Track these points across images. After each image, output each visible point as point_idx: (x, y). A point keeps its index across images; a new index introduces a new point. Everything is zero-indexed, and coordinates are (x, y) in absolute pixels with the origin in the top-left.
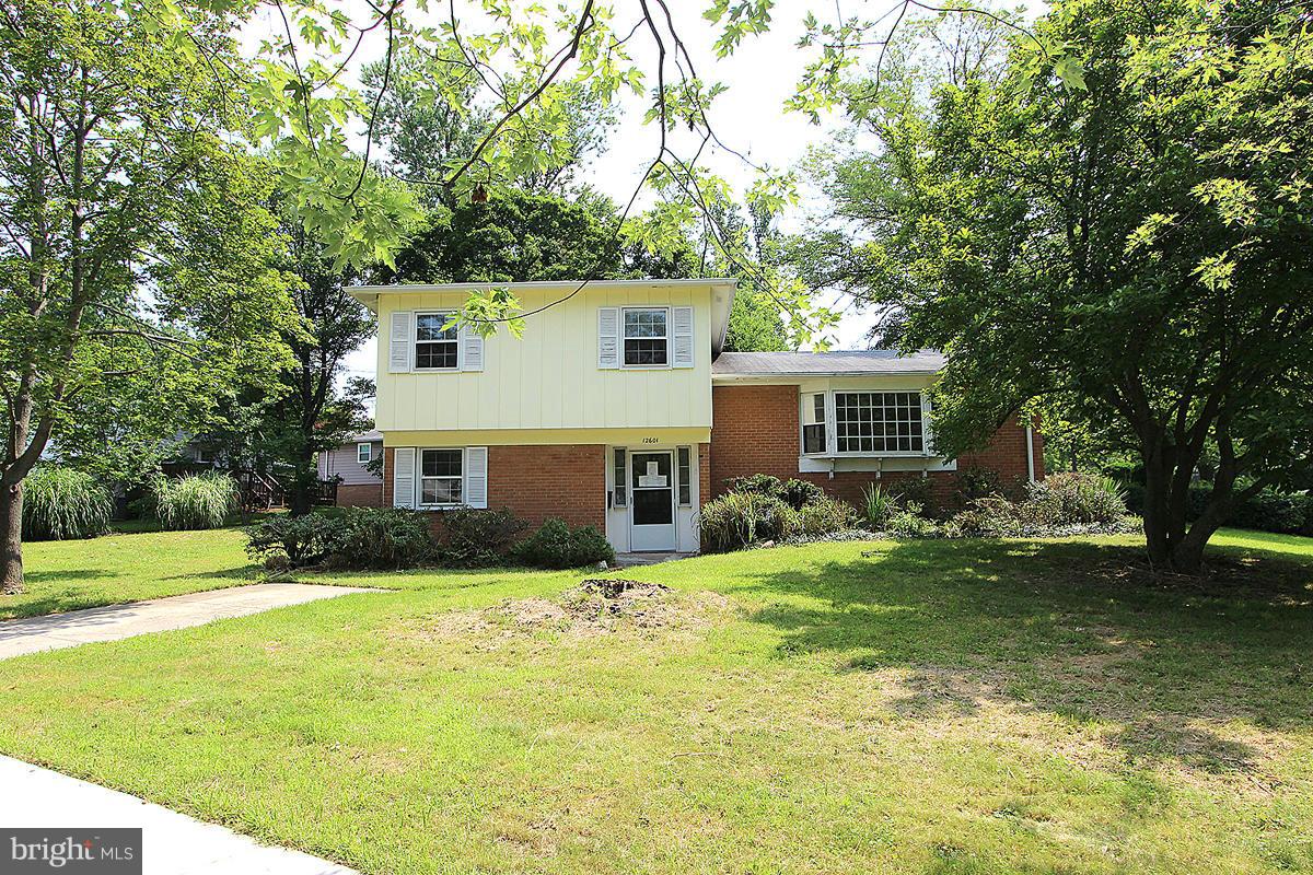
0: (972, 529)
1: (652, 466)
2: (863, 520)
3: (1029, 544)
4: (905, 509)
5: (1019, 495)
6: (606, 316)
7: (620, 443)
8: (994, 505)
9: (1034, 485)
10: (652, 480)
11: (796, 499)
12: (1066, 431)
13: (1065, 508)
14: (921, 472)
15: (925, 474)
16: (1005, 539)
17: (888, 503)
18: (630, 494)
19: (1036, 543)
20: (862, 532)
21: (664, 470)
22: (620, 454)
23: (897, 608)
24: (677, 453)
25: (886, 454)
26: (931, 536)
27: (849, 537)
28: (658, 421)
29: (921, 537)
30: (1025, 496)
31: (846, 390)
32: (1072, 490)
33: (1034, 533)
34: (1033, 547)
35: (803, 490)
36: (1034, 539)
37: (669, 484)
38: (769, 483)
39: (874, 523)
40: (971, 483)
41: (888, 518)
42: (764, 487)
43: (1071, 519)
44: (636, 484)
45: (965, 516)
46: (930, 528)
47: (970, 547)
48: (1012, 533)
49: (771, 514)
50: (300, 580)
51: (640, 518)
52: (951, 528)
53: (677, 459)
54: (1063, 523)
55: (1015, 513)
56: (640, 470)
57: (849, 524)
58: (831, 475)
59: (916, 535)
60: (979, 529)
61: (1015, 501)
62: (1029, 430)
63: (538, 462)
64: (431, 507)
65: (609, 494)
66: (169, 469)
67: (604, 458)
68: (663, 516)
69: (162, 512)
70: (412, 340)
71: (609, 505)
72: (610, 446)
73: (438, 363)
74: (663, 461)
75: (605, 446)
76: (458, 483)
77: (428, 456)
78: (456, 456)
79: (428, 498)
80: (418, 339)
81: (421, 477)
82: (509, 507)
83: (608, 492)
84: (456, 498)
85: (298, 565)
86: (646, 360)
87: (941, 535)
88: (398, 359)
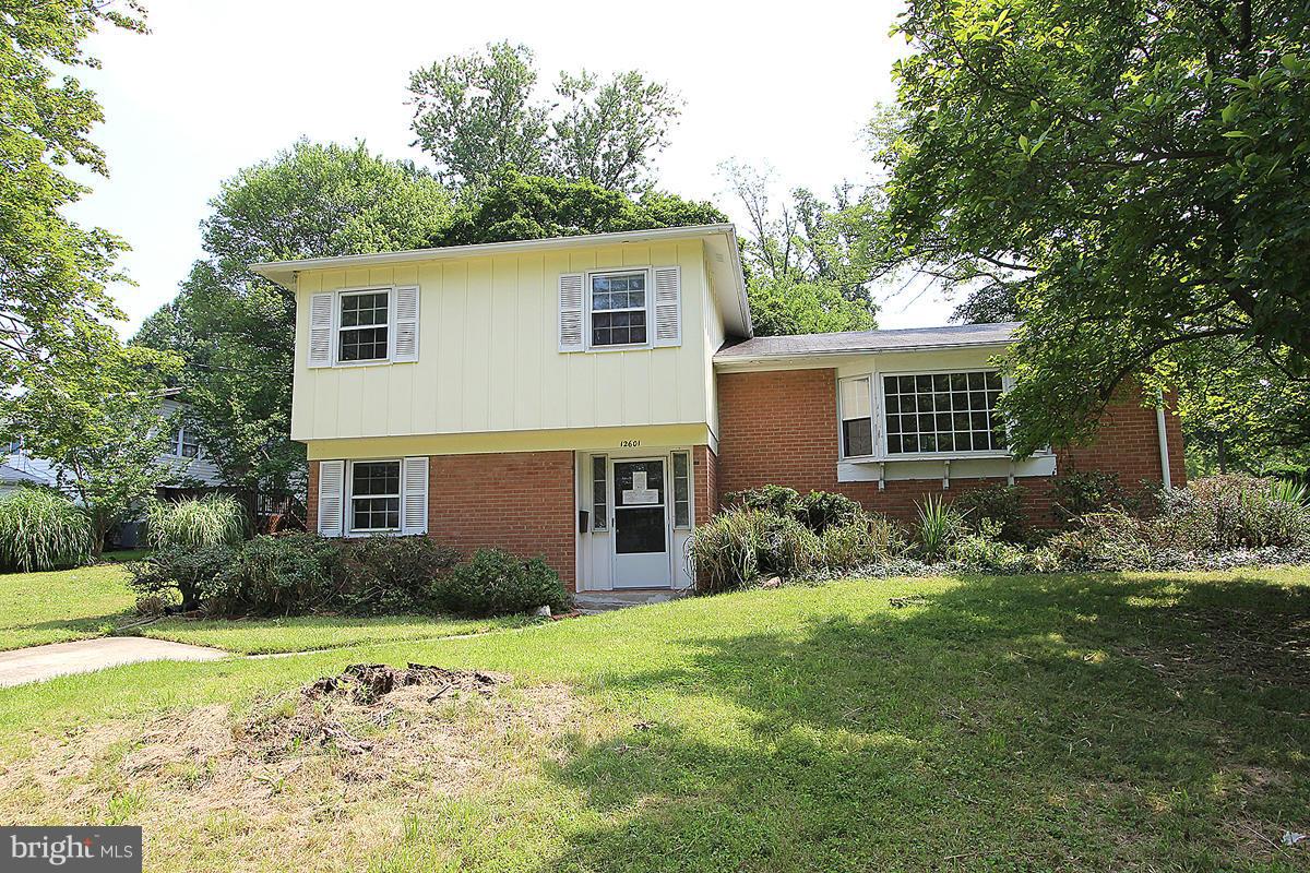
0: (1076, 559)
1: (640, 477)
2: (914, 546)
3: (1164, 583)
4: (976, 531)
5: (1147, 507)
6: (568, 285)
7: (599, 447)
8: (1111, 524)
9: (1169, 492)
10: (640, 495)
11: (817, 519)
12: (1219, 412)
13: (1221, 527)
14: (1006, 479)
15: (1011, 481)
16: (1129, 575)
17: (954, 522)
18: (611, 514)
19: (1176, 581)
20: (913, 564)
21: (655, 483)
22: (599, 463)
23: (883, 738)
24: (671, 460)
25: (955, 455)
26: (1012, 570)
27: (890, 573)
29: (997, 571)
30: (1157, 509)
31: (898, 371)
32: (1229, 499)
33: (1173, 563)
34: (1171, 589)
35: (831, 506)
36: (1172, 574)
37: (661, 501)
38: (784, 497)
39: (930, 551)
40: (1077, 491)
41: (952, 543)
42: (779, 503)
43: (1230, 541)
44: (619, 501)
45: (1065, 539)
46: (1012, 556)
47: (1069, 590)
48: (1140, 565)
49: (780, 539)
50: (149, 633)
51: (624, 545)
52: (1044, 557)
53: (671, 467)
54: (1215, 548)
55: (1143, 536)
56: (623, 484)
57: (894, 552)
58: (881, 485)
59: (988, 566)
60: (1086, 559)
61: (1141, 517)
62: (1161, 412)
63: (490, 475)
64: (365, 533)
65: (583, 515)
66: (169, 494)
67: (574, 468)
68: (654, 542)
69: (153, 541)
70: (335, 326)
71: (583, 529)
72: (581, 453)
73: (367, 354)
74: (654, 469)
75: (574, 451)
76: (394, 504)
77: (361, 470)
78: (393, 468)
79: (360, 522)
80: (343, 325)
81: (350, 497)
82: (455, 533)
83: (580, 512)
84: (394, 523)
85: (180, 609)
86: (621, 338)
87: (1027, 567)
88: (318, 351)
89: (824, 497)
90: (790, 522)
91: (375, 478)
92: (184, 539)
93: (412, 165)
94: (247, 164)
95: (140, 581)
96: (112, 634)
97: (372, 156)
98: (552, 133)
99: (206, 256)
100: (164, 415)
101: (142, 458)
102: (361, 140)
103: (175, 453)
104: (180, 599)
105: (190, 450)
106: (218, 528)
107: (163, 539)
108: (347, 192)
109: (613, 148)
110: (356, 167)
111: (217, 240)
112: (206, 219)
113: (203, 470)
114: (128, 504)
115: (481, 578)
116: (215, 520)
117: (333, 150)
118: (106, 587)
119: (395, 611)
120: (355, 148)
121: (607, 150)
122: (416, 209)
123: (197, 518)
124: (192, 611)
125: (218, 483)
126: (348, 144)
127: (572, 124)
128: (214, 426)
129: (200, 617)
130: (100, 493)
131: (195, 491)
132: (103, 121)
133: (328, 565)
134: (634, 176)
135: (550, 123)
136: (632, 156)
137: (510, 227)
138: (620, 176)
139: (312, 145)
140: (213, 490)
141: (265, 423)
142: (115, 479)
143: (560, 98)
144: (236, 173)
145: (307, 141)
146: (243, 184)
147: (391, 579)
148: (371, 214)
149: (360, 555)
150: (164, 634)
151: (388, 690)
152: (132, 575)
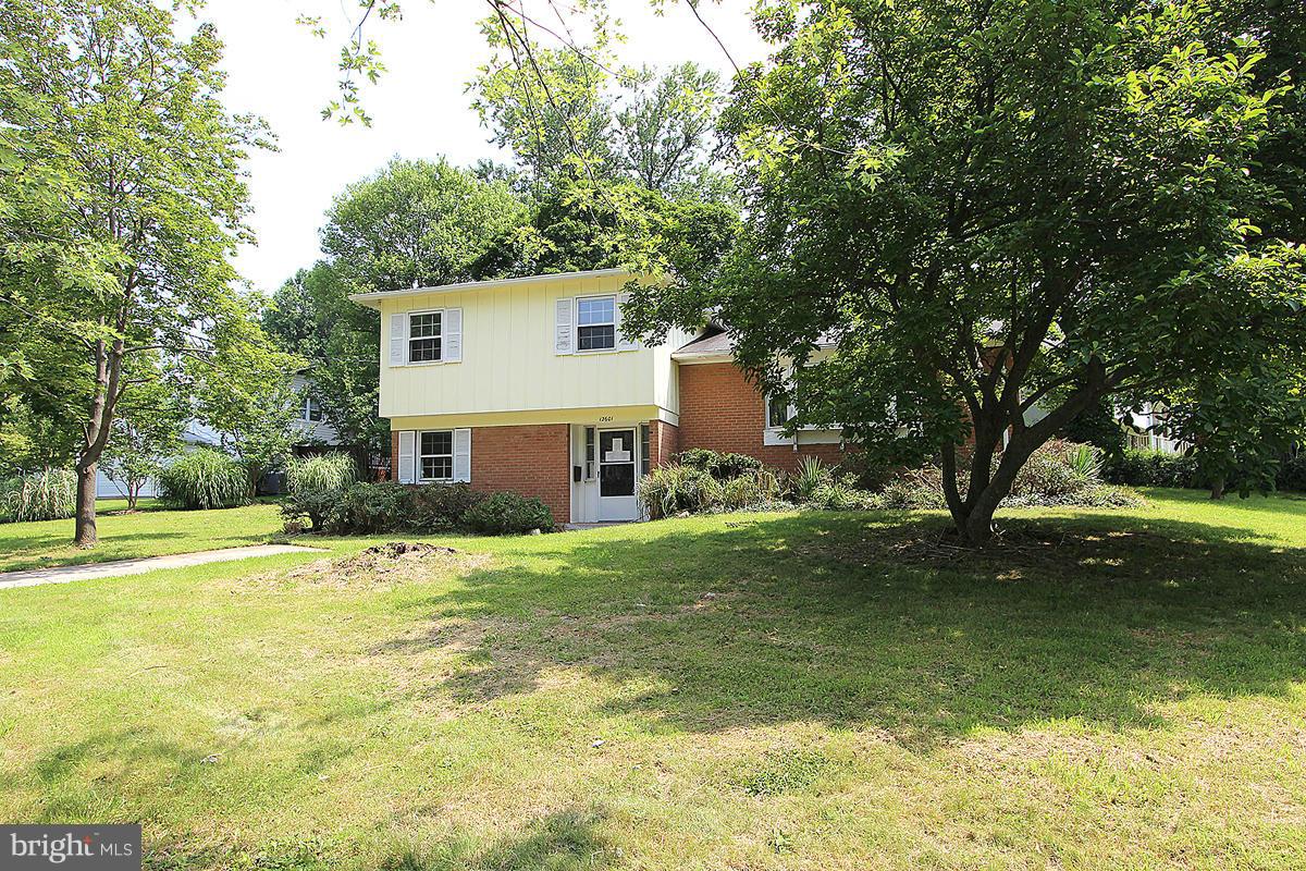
0: (899, 502)
1: (617, 443)
6: (562, 307)
7: (590, 422)
10: (618, 455)
11: (729, 473)
18: (597, 469)
21: (628, 446)
22: (590, 431)
24: (639, 430)
28: (606, 401)
35: (737, 464)
37: (632, 459)
38: (706, 457)
39: (804, 496)
42: (701, 463)
44: (603, 457)
50: (293, 542)
51: (607, 490)
52: (881, 500)
53: (639, 436)
56: (606, 446)
58: (795, 448)
63: (512, 441)
64: (428, 481)
65: (578, 470)
66: (301, 451)
67: (569, 436)
68: (627, 489)
69: (291, 488)
70: (406, 338)
71: (577, 478)
72: (576, 426)
73: (428, 357)
74: (627, 438)
75: (569, 425)
76: (449, 461)
77: (426, 437)
78: (447, 437)
79: (427, 473)
80: (412, 336)
81: (420, 456)
82: (489, 482)
83: (575, 468)
84: (449, 474)
85: (310, 530)
86: (598, 345)
87: (858, 506)
88: (395, 354)
89: (732, 458)
90: (706, 475)
91: (436, 443)
92: (310, 484)
93: (491, 163)
94: (354, 180)
95: (286, 512)
96: (271, 543)
97: (452, 166)
98: (616, 124)
99: (323, 257)
100: (296, 388)
101: (281, 424)
102: (442, 155)
103: (304, 418)
104: (311, 525)
105: (316, 417)
106: (337, 478)
107: (297, 484)
108: (431, 202)
109: (672, 133)
110: (440, 179)
111: (332, 243)
112: (324, 228)
113: (325, 433)
114: (272, 460)
115: (494, 510)
116: (334, 472)
117: (419, 165)
118: (262, 519)
119: (442, 531)
120: (437, 162)
121: (666, 136)
122: (487, 212)
123: (322, 471)
124: (317, 531)
125: (336, 443)
126: (432, 160)
127: (633, 114)
128: (332, 398)
129: (323, 534)
130: (253, 451)
131: (320, 449)
132: (252, 241)
133: (403, 502)
134: (691, 159)
135: (613, 115)
136: (689, 142)
137: (561, 228)
138: (679, 158)
139: (402, 162)
140: (332, 448)
141: (370, 395)
142: (263, 440)
143: (624, 91)
144: (344, 189)
145: (397, 156)
146: (350, 198)
147: (439, 510)
148: (450, 219)
149: (422, 495)
150: (301, 543)
151: (403, 552)
152: (281, 508)
